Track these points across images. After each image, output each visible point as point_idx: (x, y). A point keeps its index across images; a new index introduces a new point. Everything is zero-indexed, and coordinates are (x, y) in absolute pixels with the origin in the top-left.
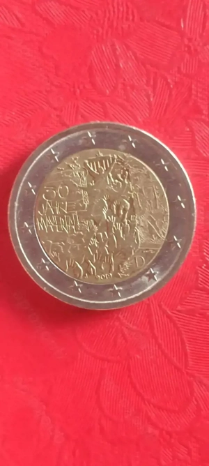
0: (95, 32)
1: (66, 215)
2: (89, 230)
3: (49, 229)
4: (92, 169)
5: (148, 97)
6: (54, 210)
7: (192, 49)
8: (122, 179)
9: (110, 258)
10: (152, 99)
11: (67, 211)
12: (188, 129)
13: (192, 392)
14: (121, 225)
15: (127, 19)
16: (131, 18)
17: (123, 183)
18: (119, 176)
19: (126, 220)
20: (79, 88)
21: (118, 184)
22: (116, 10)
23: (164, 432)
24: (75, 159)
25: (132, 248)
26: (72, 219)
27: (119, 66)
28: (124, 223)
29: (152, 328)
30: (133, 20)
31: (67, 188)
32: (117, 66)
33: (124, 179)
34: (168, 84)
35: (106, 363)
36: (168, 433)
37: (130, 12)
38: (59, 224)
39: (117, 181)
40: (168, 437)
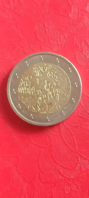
0: (37, 19)
1: (30, 87)
2: (38, 94)
3: (23, 92)
4: (41, 70)
5: (57, 42)
6: (25, 85)
7: (74, 24)
8: (53, 75)
9: (46, 105)
10: (59, 43)
11: (30, 85)
12: (73, 54)
13: (78, 161)
14: (52, 92)
15: (49, 14)
16: (50, 13)
17: (53, 76)
18: (52, 73)
19: (54, 91)
20: (31, 39)
21: (51, 76)
22: (45, 11)
23: (66, 179)
24: (35, 66)
25: (55, 102)
26: (32, 89)
27: (46, 31)
28: (53, 91)
29: (60, 133)
30: (51, 14)
31: (31, 76)
32: (45, 31)
33: (54, 74)
34: (65, 37)
35: (42, 148)
36: (68, 179)
37: (50, 12)
38: (27, 90)
39: (51, 75)
40: (68, 181)
